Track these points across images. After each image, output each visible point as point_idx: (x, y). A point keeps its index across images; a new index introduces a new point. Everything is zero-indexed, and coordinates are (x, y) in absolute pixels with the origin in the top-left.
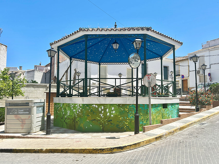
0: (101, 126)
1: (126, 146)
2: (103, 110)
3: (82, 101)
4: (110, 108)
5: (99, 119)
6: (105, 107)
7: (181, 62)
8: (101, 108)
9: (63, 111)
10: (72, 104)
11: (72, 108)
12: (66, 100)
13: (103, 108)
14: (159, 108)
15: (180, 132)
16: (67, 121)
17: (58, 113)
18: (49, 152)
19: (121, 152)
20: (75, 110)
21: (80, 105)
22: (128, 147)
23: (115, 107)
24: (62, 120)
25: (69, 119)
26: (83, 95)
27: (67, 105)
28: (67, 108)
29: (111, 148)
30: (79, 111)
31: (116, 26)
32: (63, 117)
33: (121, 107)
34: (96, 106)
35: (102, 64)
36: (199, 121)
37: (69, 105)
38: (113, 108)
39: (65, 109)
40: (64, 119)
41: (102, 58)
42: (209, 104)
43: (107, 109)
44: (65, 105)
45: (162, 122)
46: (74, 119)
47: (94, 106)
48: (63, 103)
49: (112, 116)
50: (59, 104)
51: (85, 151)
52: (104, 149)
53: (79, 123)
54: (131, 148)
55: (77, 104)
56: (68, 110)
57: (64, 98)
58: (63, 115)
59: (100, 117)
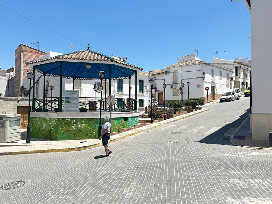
0: (73, 135)
1: (89, 146)
2: (75, 123)
3: (57, 116)
4: (81, 121)
5: (72, 130)
6: (77, 121)
7: (158, 75)
8: (73, 121)
9: (40, 124)
10: (48, 118)
11: (48, 122)
12: (42, 115)
13: (75, 121)
14: (121, 121)
15: (130, 137)
16: (43, 132)
17: (34, 126)
18: (34, 153)
19: (86, 149)
20: (51, 123)
21: (55, 119)
22: (90, 146)
23: (85, 120)
24: (38, 132)
25: (45, 130)
26: (58, 111)
27: (43, 119)
28: (43, 122)
29: (79, 147)
30: (54, 124)
31: (89, 48)
32: (39, 129)
33: (90, 121)
34: (70, 120)
35: (77, 79)
36: (147, 129)
37: (45, 119)
38: (83, 122)
39: (42, 122)
40: (41, 131)
41: (76, 73)
42: (161, 117)
43: (79, 122)
44: (41, 119)
45: (119, 131)
46: (50, 131)
47: (68, 119)
48: (39, 118)
49: (83, 127)
50: (35, 118)
51: (61, 150)
52: (74, 148)
53: (54, 133)
54: (93, 147)
55: (53, 118)
56: (44, 123)
57: (40, 113)
58: (40, 128)
59: (72, 128)
